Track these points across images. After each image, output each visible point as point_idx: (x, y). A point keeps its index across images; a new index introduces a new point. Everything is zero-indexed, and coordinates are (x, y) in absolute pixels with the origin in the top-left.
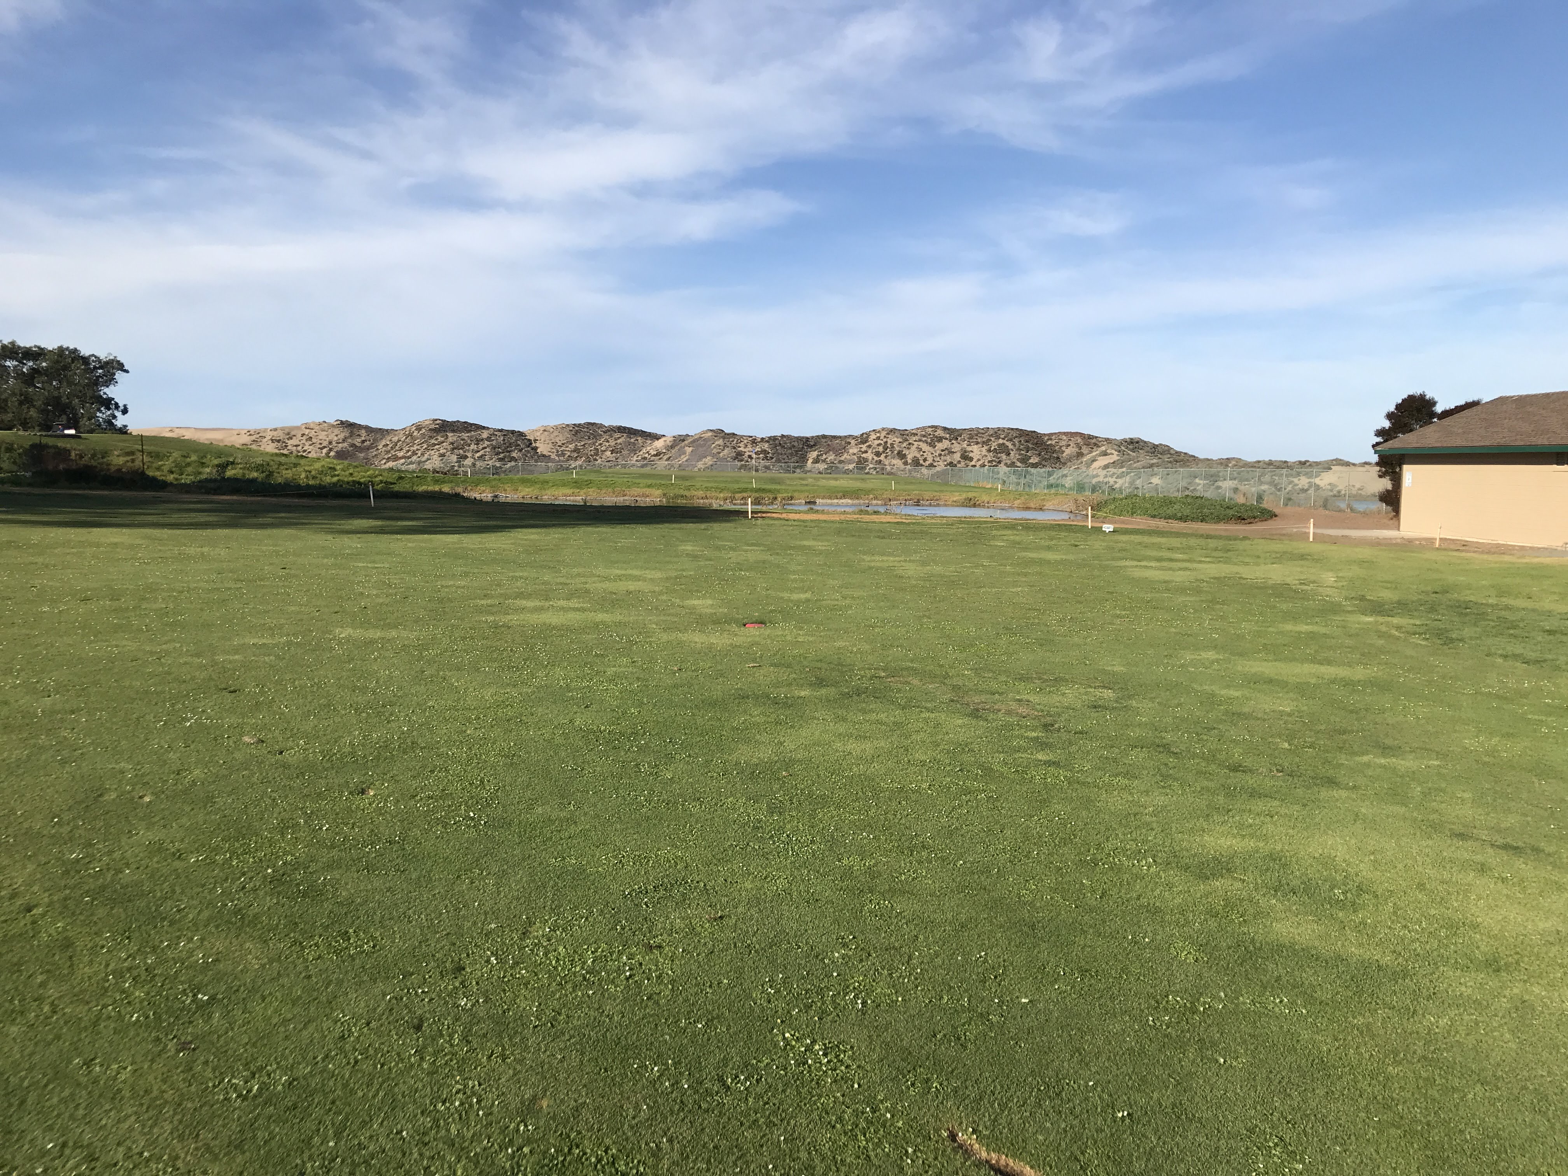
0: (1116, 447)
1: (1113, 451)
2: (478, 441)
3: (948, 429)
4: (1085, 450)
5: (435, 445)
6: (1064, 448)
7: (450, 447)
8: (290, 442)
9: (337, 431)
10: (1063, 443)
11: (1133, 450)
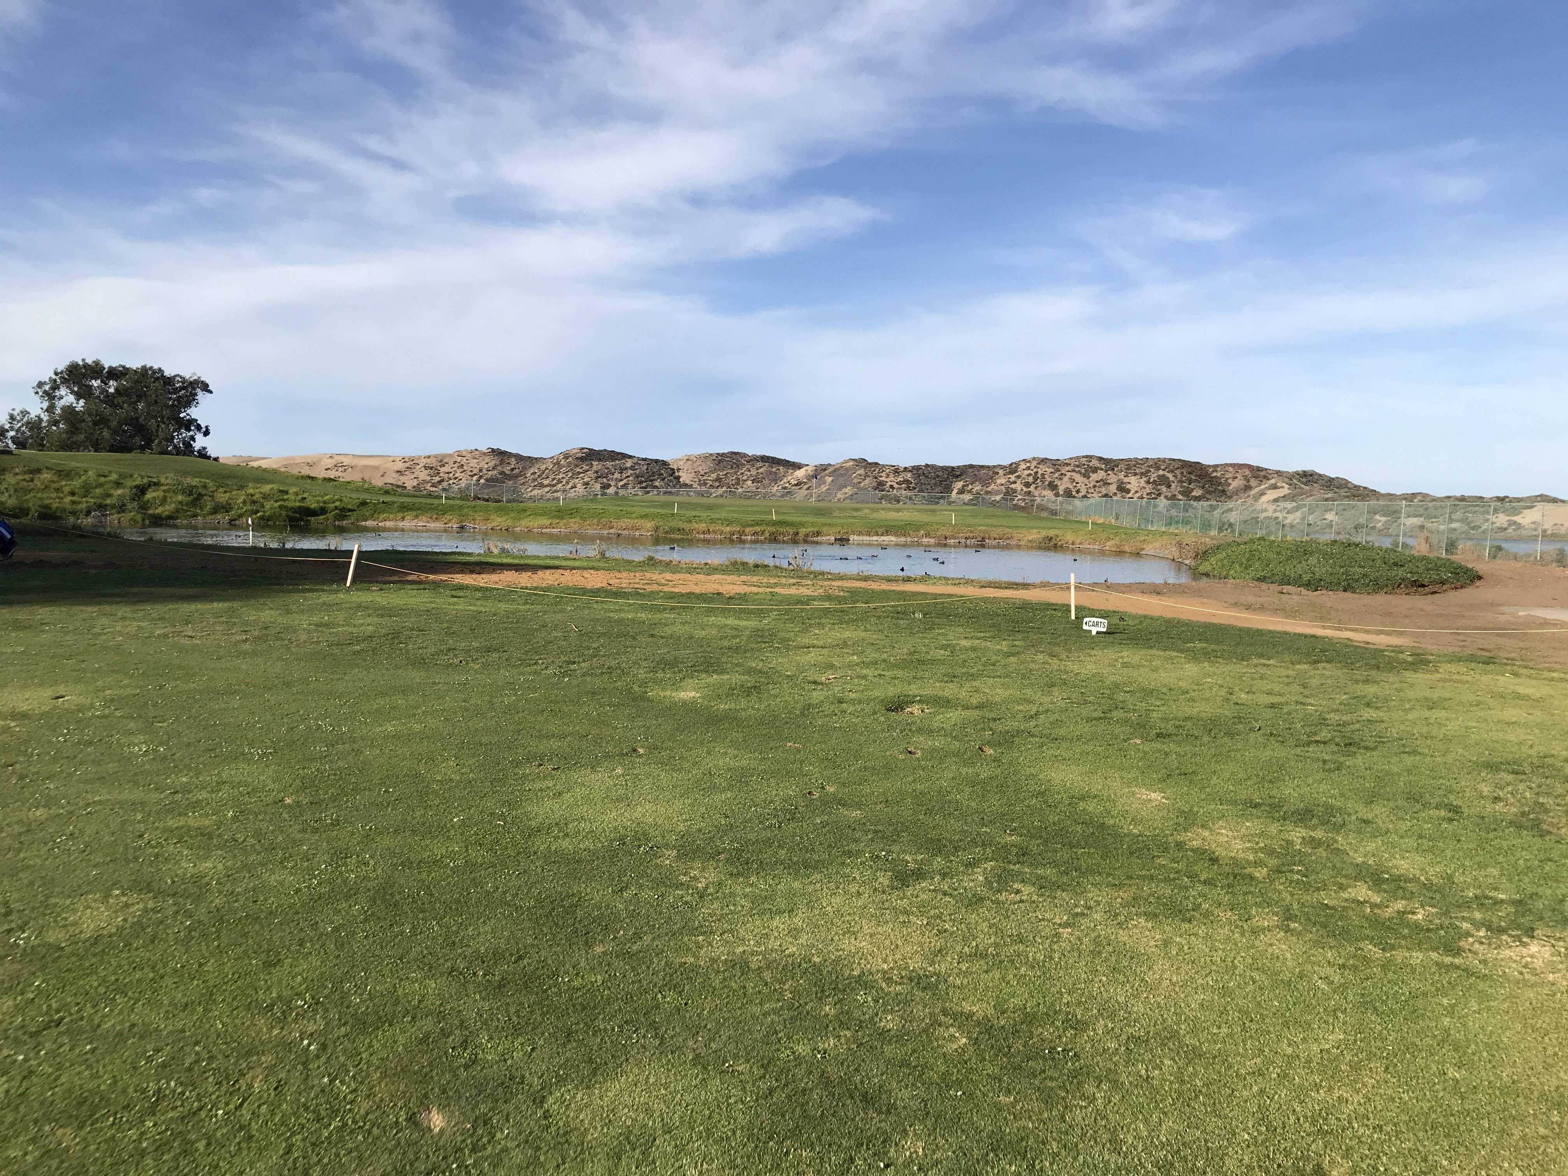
0: (1287, 480)
1: (1284, 485)
2: (622, 470)
3: (1104, 459)
4: (1253, 482)
5: (579, 473)
6: (1230, 481)
7: (593, 476)
8: (442, 469)
9: (487, 459)
10: (1230, 475)
11: (1306, 484)
